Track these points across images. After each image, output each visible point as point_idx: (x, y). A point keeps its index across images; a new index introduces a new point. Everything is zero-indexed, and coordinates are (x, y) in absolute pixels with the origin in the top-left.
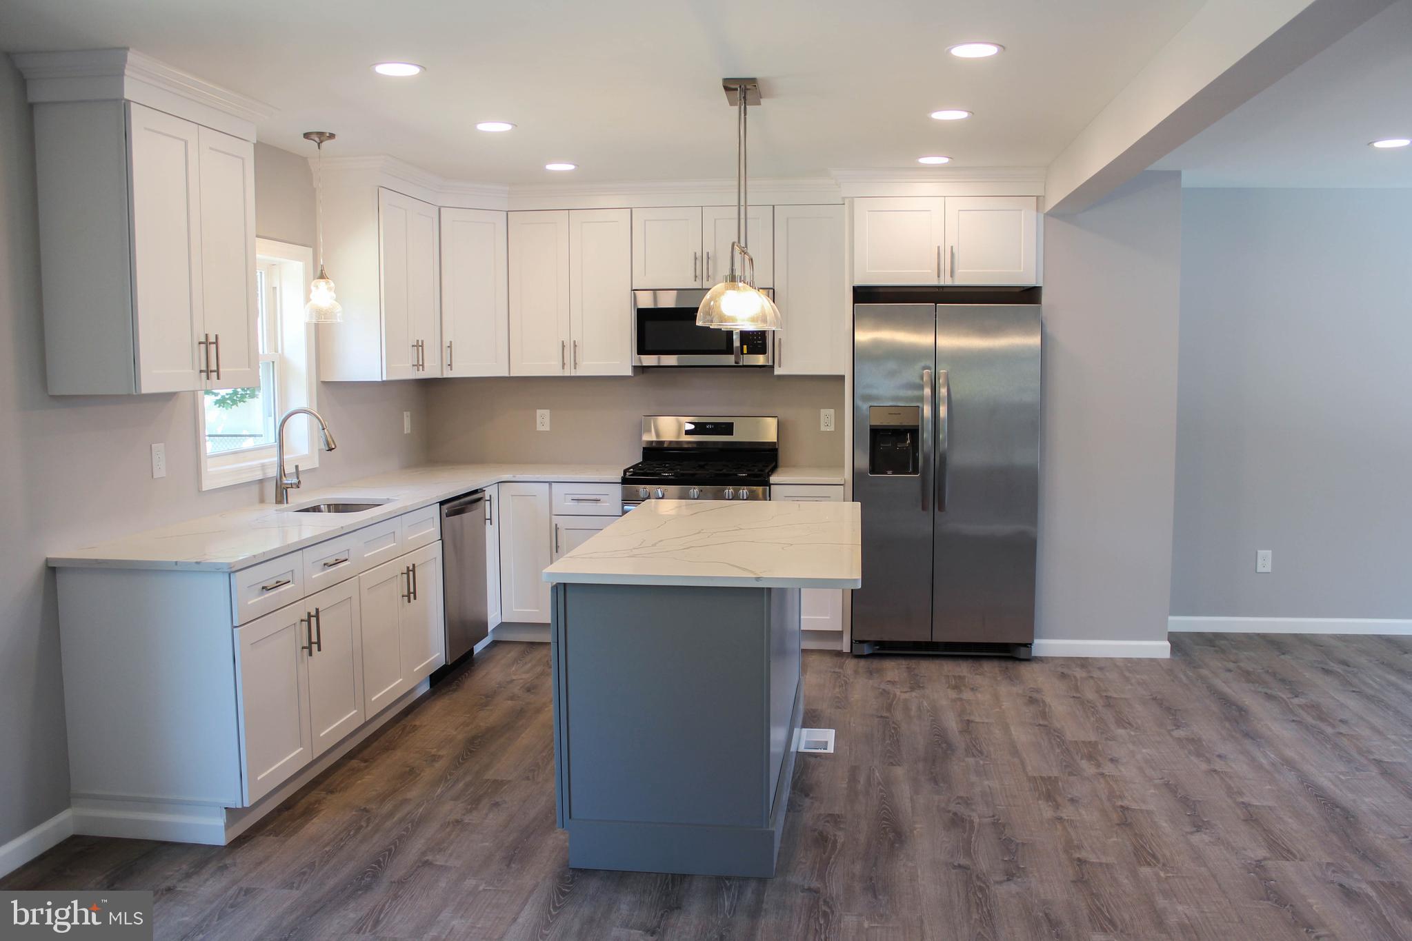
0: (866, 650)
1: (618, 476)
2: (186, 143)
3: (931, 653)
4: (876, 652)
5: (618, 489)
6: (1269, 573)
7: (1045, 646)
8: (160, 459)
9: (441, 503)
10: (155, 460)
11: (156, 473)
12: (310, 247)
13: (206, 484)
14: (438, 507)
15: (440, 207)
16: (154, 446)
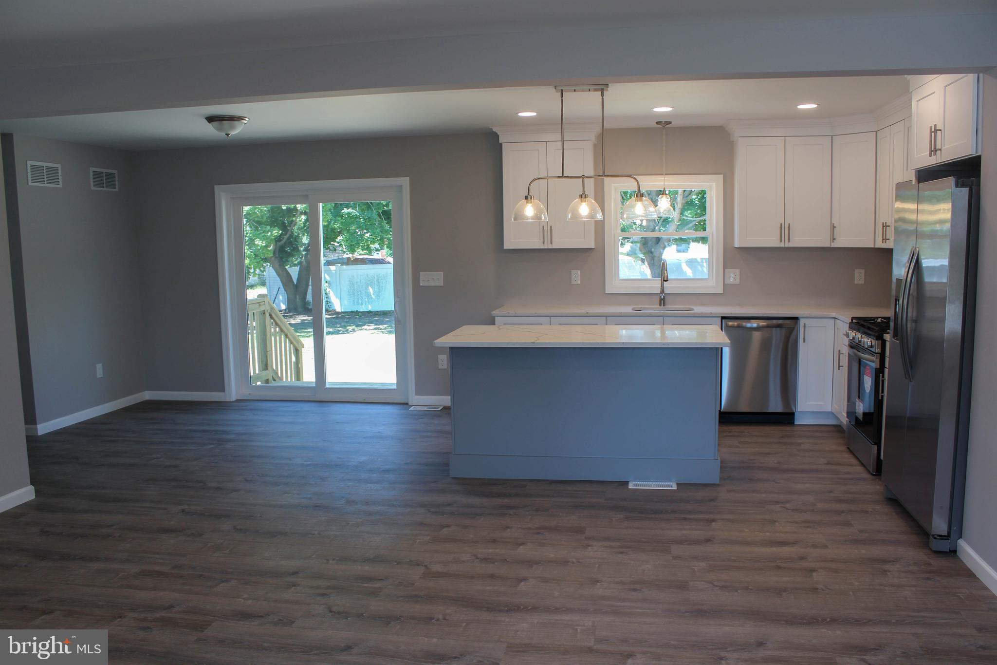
1: (850, 322)
7: (965, 551)
8: (577, 277)
9: (723, 318)
10: (573, 277)
11: (573, 282)
12: (721, 174)
13: (608, 290)
14: (720, 319)
15: (832, 136)
16: (572, 271)
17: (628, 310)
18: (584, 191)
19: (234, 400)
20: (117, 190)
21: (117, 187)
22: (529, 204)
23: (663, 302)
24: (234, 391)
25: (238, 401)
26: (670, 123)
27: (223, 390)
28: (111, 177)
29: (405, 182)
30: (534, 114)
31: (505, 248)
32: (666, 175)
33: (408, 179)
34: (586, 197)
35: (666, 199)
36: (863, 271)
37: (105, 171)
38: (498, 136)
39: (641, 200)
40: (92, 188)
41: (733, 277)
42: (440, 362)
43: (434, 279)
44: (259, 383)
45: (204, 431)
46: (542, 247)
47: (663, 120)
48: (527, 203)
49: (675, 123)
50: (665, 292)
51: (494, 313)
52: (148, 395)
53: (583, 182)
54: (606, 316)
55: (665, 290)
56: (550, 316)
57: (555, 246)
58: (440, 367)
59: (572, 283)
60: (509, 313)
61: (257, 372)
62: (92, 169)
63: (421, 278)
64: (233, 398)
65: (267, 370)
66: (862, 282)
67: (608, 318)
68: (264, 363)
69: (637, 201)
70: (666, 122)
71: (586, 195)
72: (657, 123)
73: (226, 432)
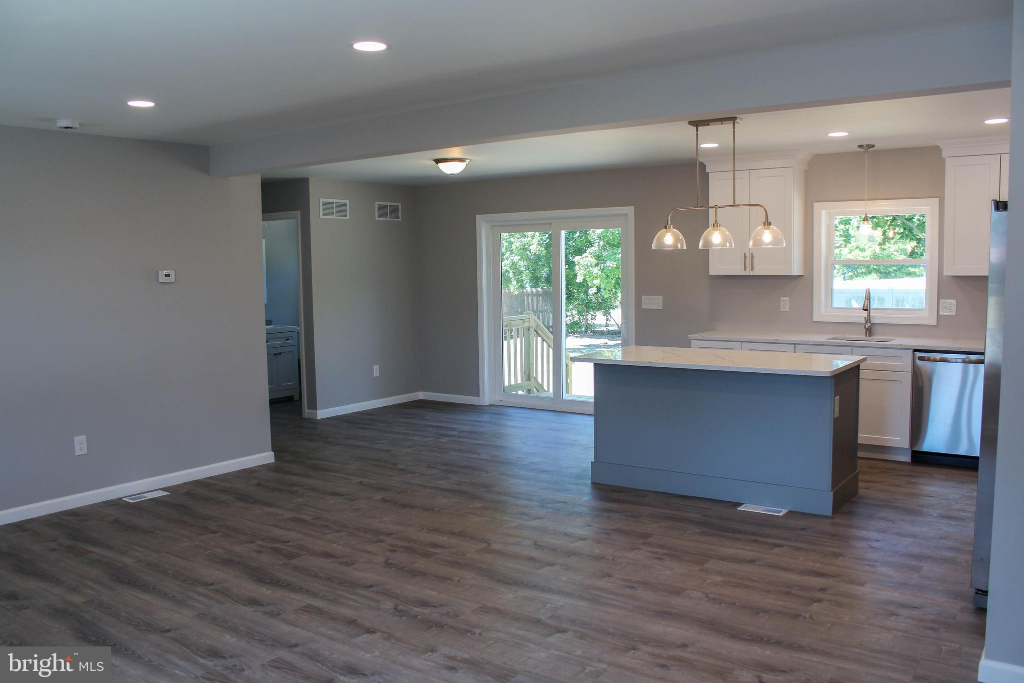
8: (785, 304)
9: (916, 350)
10: (782, 304)
11: (782, 309)
12: (937, 197)
13: (816, 318)
14: (911, 352)
16: (780, 298)
17: (823, 338)
18: (716, 221)
19: (486, 405)
20: (400, 219)
21: (400, 217)
22: (668, 233)
23: (869, 331)
24: (487, 396)
25: (491, 406)
26: (873, 146)
27: (478, 395)
28: (394, 209)
29: (630, 210)
30: (716, 145)
31: (710, 274)
32: (868, 200)
33: (632, 208)
34: (718, 226)
35: (867, 226)
37: (389, 204)
38: (705, 165)
39: (769, 229)
40: (377, 218)
41: (950, 307)
43: (653, 302)
44: (520, 392)
45: (438, 427)
46: (744, 273)
47: (865, 143)
48: (666, 232)
49: (878, 146)
50: (872, 322)
51: (691, 336)
52: (421, 395)
53: (716, 210)
54: (795, 344)
55: (871, 320)
56: (741, 342)
57: (756, 272)
60: (703, 337)
61: (519, 381)
62: (377, 203)
63: (643, 301)
64: (487, 403)
65: (530, 381)
67: (796, 346)
68: (527, 374)
69: (765, 229)
70: (867, 145)
71: (718, 224)
72: (860, 146)
73: (453, 429)
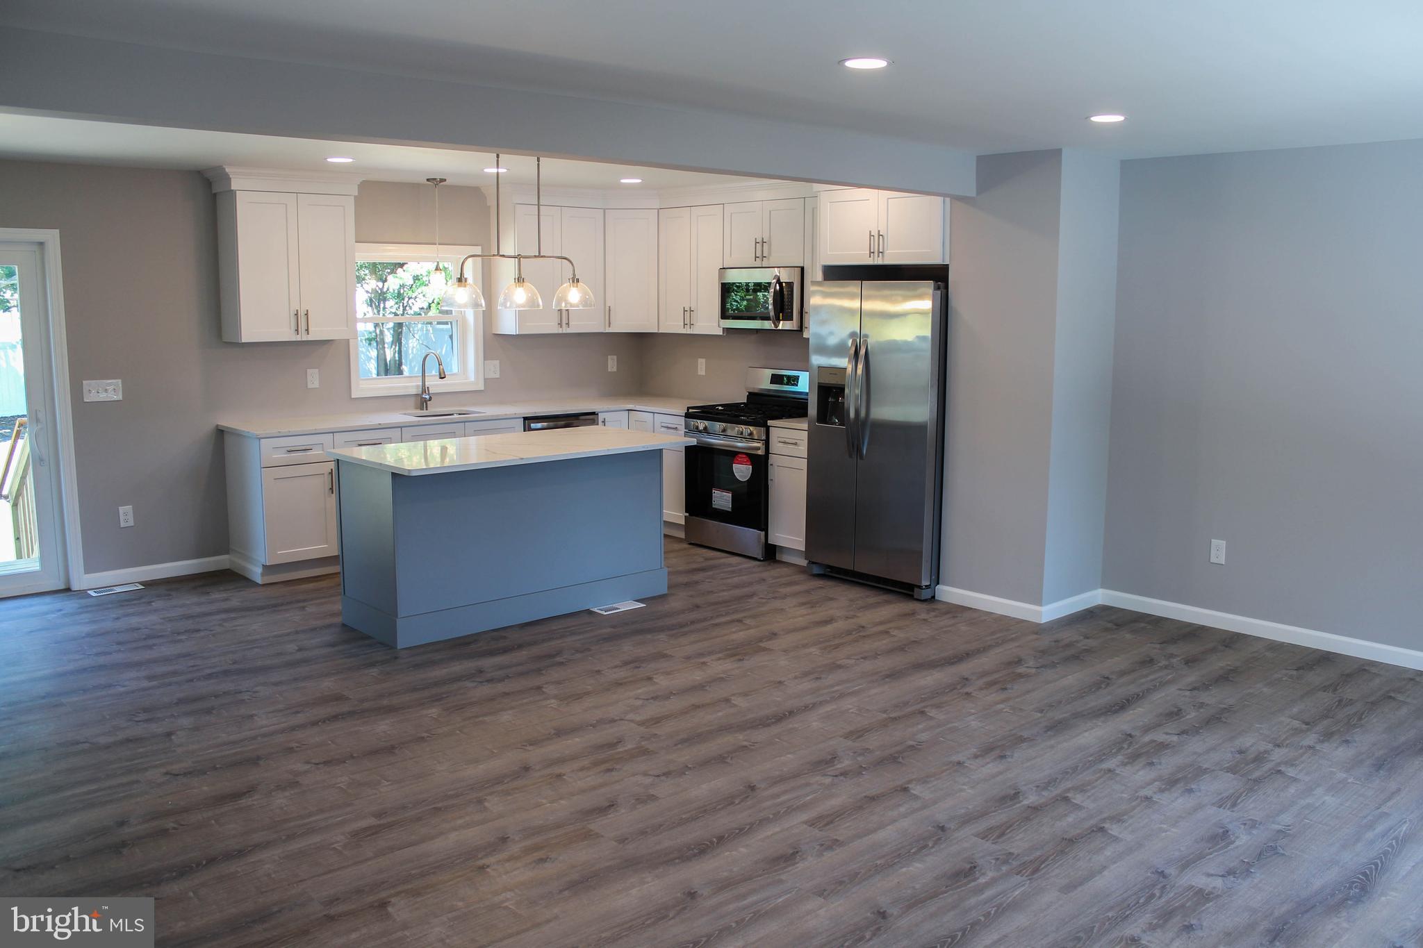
0: (816, 570)
1: (683, 412)
2: (286, 205)
3: (861, 581)
4: (827, 573)
5: (681, 421)
6: (1222, 565)
7: (949, 593)
8: (314, 379)
9: (525, 419)
10: (309, 378)
11: (310, 385)
13: (355, 394)
14: (521, 421)
15: (604, 210)
16: (308, 370)
23: (427, 404)
26: (445, 180)
29: (50, 236)
33: (56, 232)
36: (615, 357)
41: (494, 368)
42: (122, 518)
43: (106, 391)
47: (438, 177)
56: (333, 433)
57: (310, 338)
58: (123, 524)
59: (309, 387)
60: (279, 432)
63: (89, 389)
66: (615, 369)
72: (428, 180)
